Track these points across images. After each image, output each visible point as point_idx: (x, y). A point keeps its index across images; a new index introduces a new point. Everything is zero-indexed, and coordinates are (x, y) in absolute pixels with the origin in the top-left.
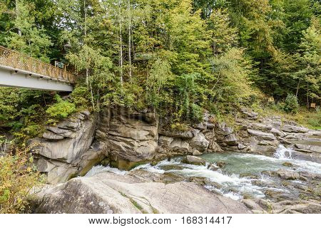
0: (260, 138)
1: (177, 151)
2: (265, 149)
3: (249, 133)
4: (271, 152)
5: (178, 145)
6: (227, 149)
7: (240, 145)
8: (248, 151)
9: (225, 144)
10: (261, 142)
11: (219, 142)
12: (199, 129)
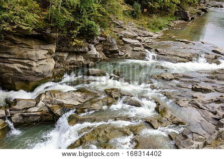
0: (133, 45)
1: (73, 64)
2: (138, 54)
3: (124, 41)
4: (143, 57)
5: (73, 59)
6: (110, 56)
7: (120, 53)
8: (127, 57)
9: (109, 53)
10: (135, 49)
11: (104, 51)
12: (93, 43)
